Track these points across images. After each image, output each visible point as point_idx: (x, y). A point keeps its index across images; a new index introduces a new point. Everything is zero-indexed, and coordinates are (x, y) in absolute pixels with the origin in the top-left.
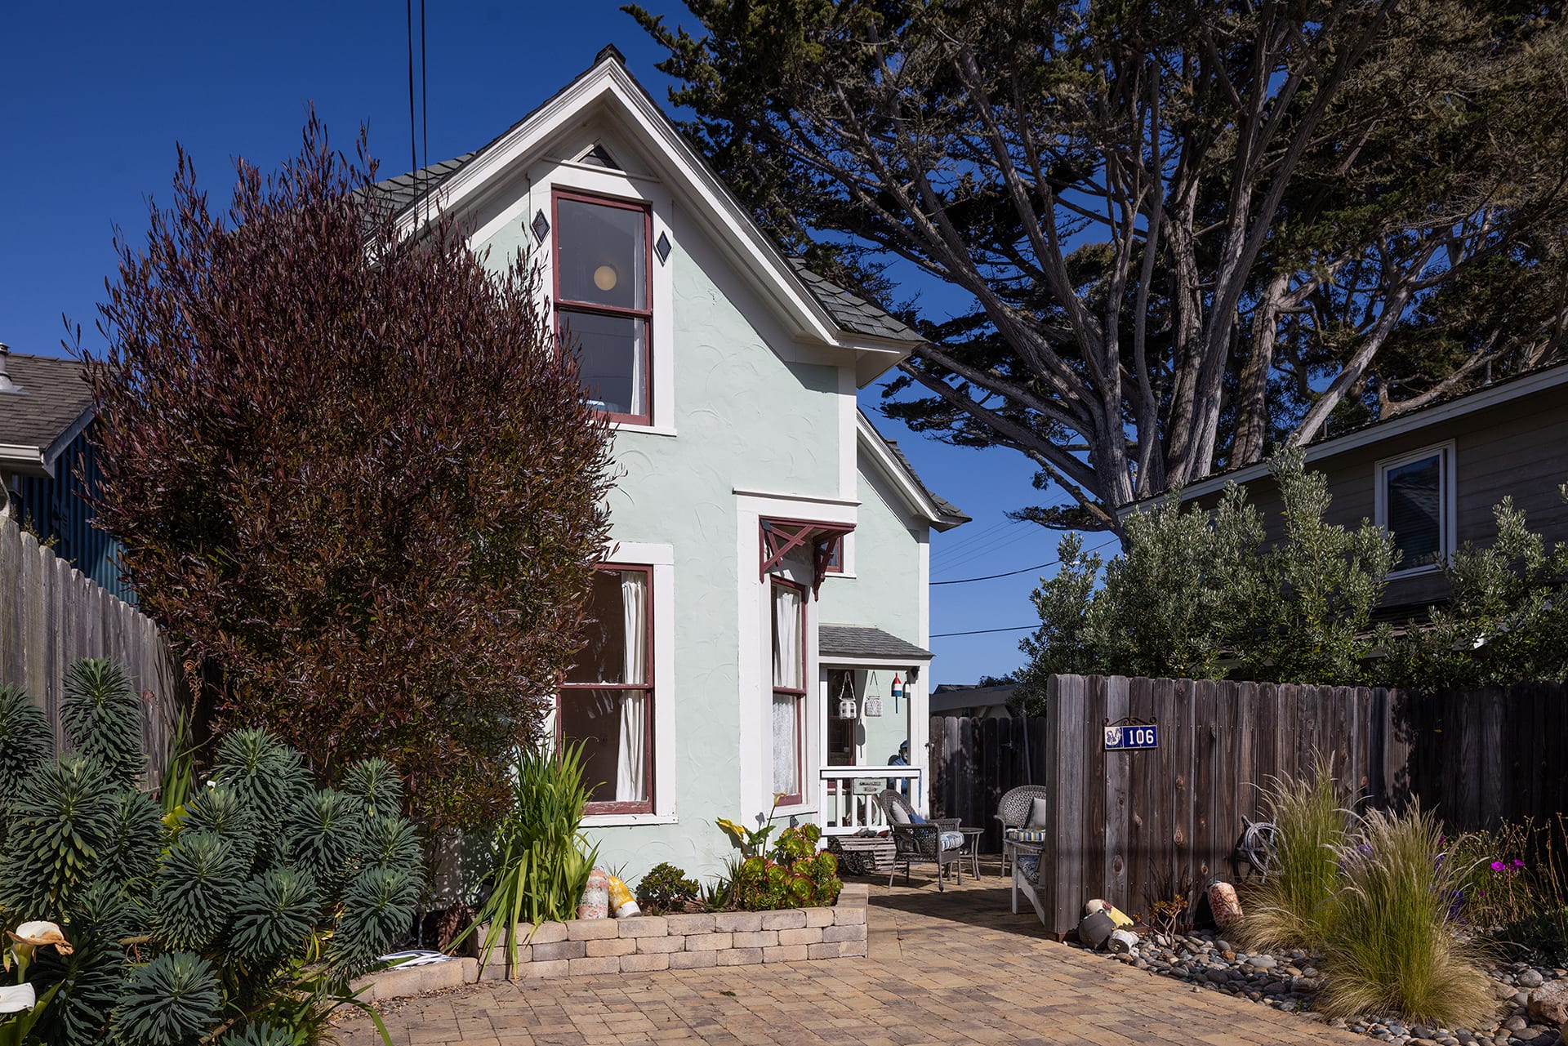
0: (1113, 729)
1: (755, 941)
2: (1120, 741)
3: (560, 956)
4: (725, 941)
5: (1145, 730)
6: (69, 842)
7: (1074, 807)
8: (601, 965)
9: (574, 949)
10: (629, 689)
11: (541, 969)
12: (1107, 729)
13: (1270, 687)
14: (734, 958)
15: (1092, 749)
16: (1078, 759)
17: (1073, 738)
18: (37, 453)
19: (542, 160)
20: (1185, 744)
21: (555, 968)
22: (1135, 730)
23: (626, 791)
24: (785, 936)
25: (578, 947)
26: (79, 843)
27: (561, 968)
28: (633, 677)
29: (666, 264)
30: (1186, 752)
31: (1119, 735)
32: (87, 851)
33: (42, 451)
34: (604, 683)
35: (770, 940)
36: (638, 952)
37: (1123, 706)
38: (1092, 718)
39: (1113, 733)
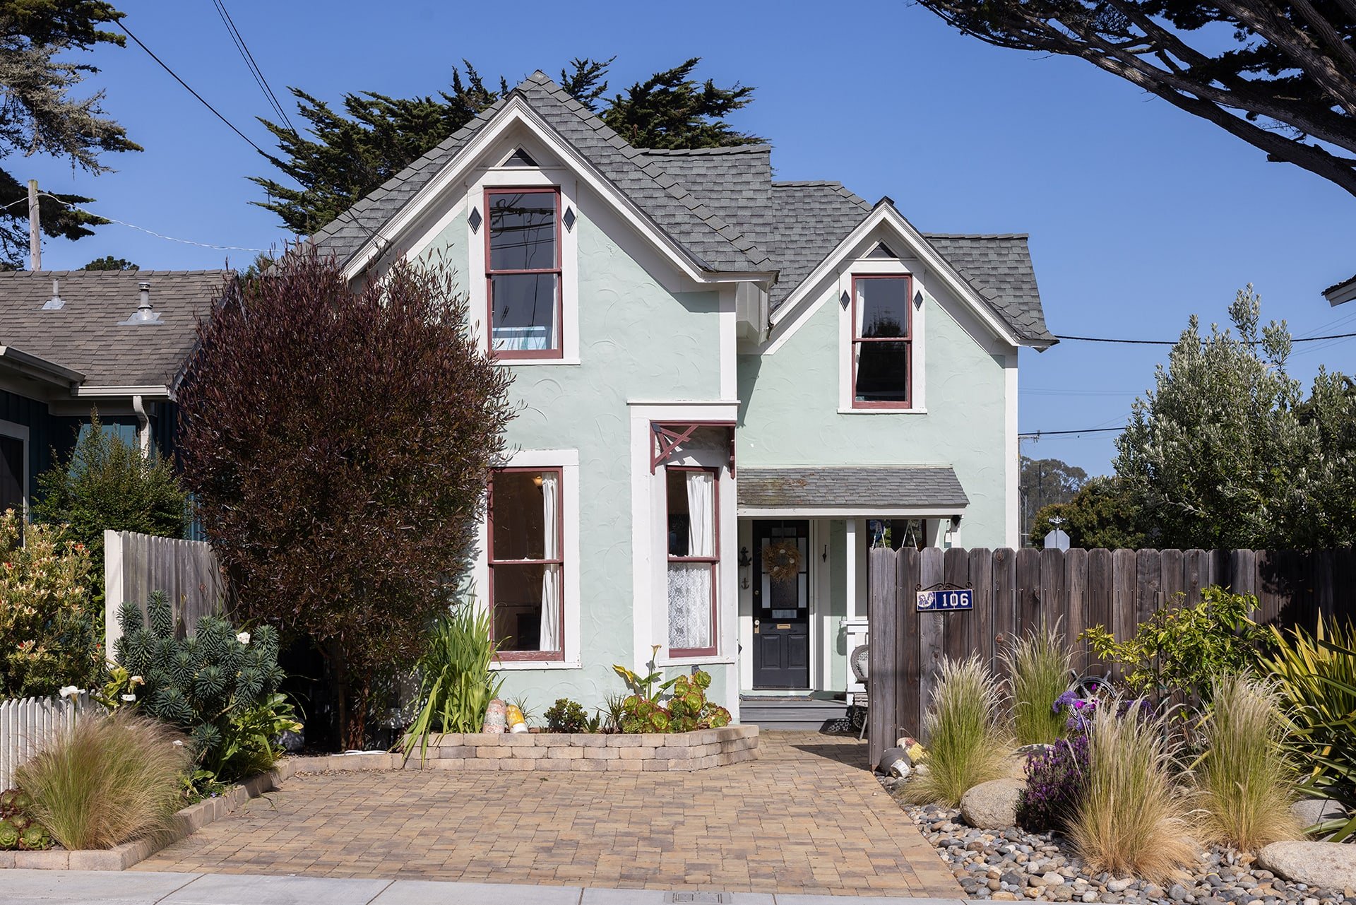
0: (926, 594)
1: (601, 754)
2: (933, 604)
3: (458, 756)
4: (578, 753)
5: (959, 594)
6: (143, 652)
7: (887, 659)
8: (486, 764)
9: (468, 752)
10: (549, 563)
11: (445, 763)
12: (919, 594)
13: (1103, 552)
14: (585, 766)
15: (906, 609)
16: (891, 619)
17: (885, 601)
18: (165, 390)
19: (476, 170)
20: (1005, 604)
21: (454, 764)
22: (948, 594)
23: (546, 644)
24: (624, 752)
25: (470, 751)
26: (145, 653)
27: (458, 764)
28: (549, 555)
29: (572, 231)
30: (1006, 613)
31: (932, 598)
32: (148, 656)
33: (169, 387)
34: (526, 560)
35: (613, 754)
36: (513, 756)
37: (937, 574)
38: (905, 584)
39: (925, 597)
